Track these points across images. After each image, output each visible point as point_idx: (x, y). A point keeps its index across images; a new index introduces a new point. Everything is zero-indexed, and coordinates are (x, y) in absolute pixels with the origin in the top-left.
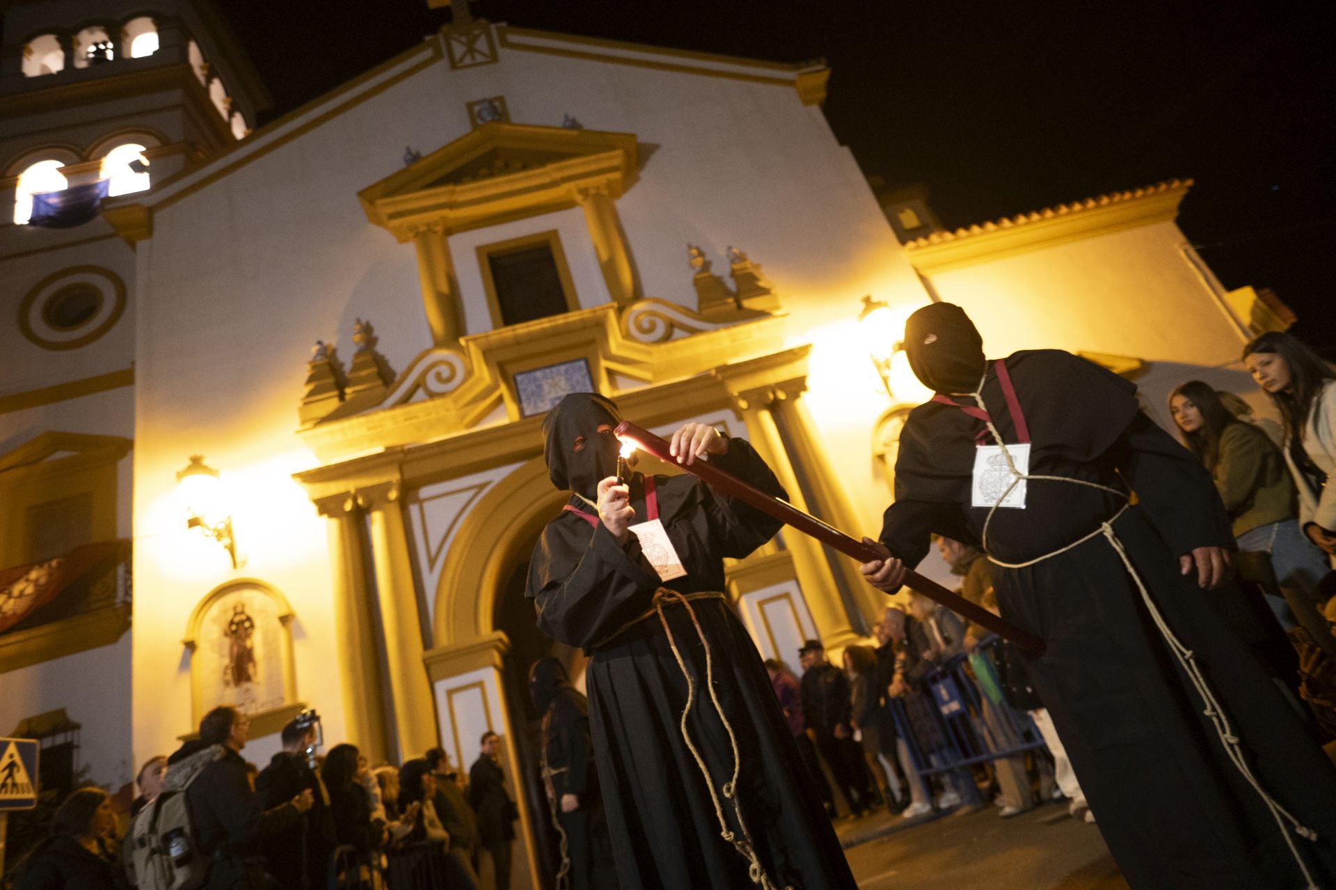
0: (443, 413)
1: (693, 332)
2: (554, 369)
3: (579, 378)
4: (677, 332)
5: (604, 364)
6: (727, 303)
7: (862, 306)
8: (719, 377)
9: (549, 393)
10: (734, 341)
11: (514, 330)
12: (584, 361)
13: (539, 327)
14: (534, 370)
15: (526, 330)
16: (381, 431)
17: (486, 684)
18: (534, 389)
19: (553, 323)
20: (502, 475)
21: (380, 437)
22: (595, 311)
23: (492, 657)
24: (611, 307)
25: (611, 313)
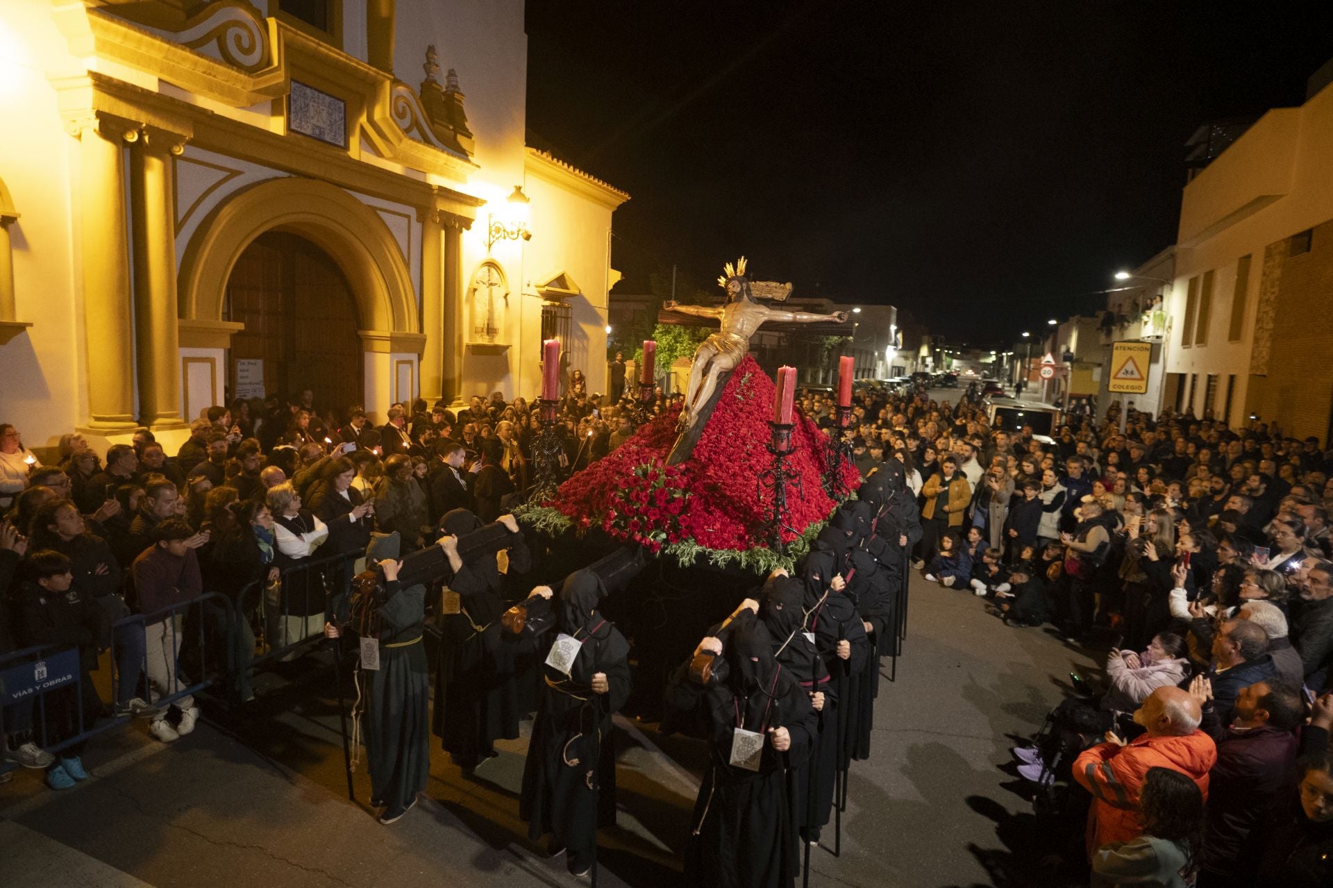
0: (239, 87)
1: (427, 141)
2: (321, 96)
3: (337, 119)
4: (415, 132)
5: (363, 119)
6: (448, 128)
7: (514, 190)
8: (436, 191)
9: (313, 118)
10: (445, 164)
11: (319, 44)
12: (345, 105)
13: (337, 56)
14: (307, 86)
15: (326, 51)
16: (174, 66)
17: (217, 362)
18: (303, 106)
19: (348, 61)
20: (254, 173)
21: (171, 72)
22: (378, 73)
23: (227, 342)
24: (388, 78)
25: (388, 84)
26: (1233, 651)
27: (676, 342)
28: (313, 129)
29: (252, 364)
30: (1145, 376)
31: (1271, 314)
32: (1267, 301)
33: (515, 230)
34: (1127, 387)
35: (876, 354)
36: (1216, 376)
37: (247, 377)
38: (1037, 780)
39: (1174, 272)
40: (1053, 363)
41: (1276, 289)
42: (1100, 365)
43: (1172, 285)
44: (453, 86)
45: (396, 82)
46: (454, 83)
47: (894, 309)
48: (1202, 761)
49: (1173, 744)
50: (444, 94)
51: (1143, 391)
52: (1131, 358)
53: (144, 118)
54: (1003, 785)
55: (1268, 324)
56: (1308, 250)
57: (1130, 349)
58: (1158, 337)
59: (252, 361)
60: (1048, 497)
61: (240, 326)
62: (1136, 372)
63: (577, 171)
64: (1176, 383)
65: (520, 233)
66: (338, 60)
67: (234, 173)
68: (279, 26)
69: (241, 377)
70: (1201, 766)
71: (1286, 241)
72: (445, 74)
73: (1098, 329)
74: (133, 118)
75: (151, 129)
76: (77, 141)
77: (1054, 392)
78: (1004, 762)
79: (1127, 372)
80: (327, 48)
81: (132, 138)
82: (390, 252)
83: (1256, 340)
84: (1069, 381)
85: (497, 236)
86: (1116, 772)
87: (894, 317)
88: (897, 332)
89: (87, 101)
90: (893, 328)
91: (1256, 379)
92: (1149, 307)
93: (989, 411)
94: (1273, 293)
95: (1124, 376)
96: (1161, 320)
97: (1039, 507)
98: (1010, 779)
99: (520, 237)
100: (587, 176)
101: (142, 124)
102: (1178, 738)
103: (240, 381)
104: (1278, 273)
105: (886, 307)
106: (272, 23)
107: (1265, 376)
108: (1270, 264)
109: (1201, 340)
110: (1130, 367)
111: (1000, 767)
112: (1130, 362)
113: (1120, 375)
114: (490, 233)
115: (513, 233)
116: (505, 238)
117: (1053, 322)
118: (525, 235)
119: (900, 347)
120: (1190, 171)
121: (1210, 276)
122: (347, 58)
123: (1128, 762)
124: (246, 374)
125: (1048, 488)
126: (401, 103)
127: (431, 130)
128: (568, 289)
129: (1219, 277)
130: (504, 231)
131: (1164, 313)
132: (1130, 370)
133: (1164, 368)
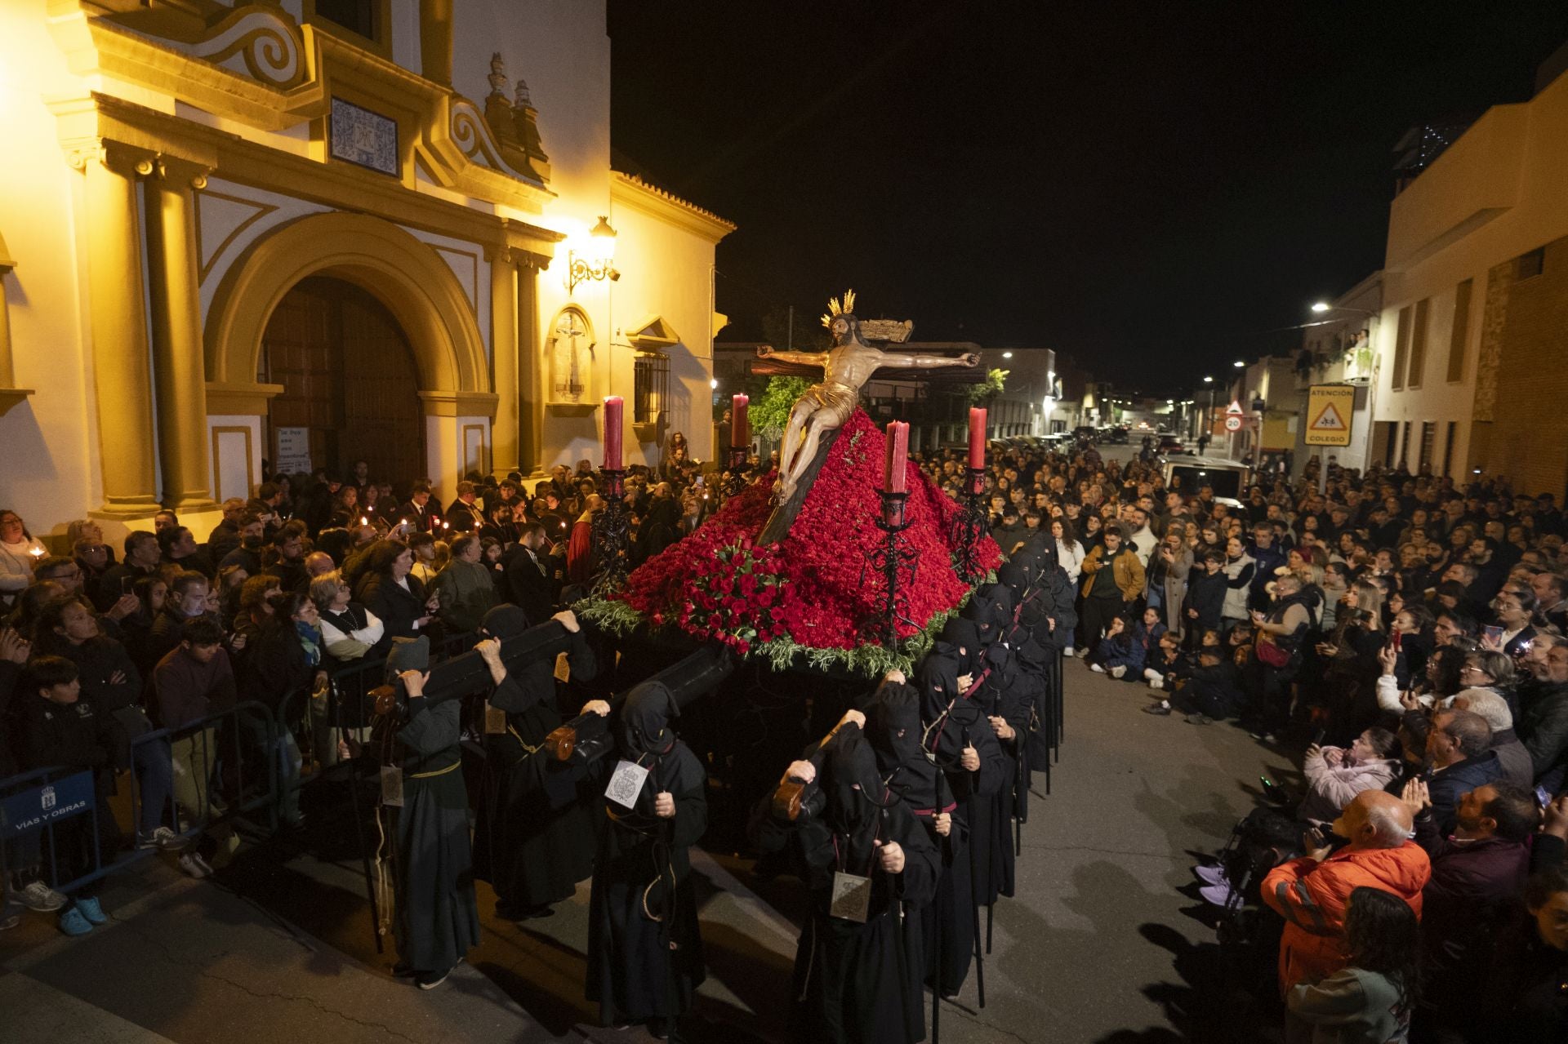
0: (270, 107)
1: (494, 167)
2: (368, 115)
3: (388, 142)
4: (480, 156)
5: (418, 142)
6: (519, 150)
7: (598, 221)
8: (506, 225)
9: (358, 142)
11: (363, 55)
12: (396, 126)
13: (385, 68)
14: (349, 104)
15: (373, 62)
16: (193, 84)
17: (252, 430)
18: (347, 127)
19: (398, 74)
20: (291, 208)
21: (189, 90)
22: (434, 87)
23: (263, 407)
24: (447, 93)
25: (446, 100)
26: (1452, 748)
27: (795, 397)
28: (359, 155)
29: (295, 433)
30: (1348, 425)
31: (1497, 349)
32: (1493, 333)
33: (601, 268)
34: (1327, 439)
35: (1032, 406)
36: (1432, 424)
37: (290, 449)
38: (1223, 904)
39: (1381, 303)
40: (1240, 412)
41: (1503, 319)
42: (1296, 414)
43: (1379, 318)
44: (524, 100)
45: (456, 97)
46: (525, 97)
47: (1052, 352)
48: (1413, 878)
49: (1378, 858)
50: (514, 110)
51: (1346, 443)
52: (1330, 404)
53: (159, 146)
54: (1184, 911)
55: (1493, 361)
56: (1540, 271)
57: (1329, 393)
58: (1364, 379)
59: (295, 429)
60: (1233, 571)
61: (279, 389)
62: (1336, 420)
63: (673, 198)
64: (1386, 433)
65: (607, 272)
66: (388, 74)
67: (267, 209)
68: (315, 33)
69: (283, 449)
70: (1412, 884)
71: (1512, 261)
72: (514, 87)
73: (1293, 372)
74: (146, 146)
75: (167, 159)
76: (79, 174)
77: (1242, 447)
78: (1184, 884)
79: (1326, 420)
80: (371, 58)
81: (146, 170)
82: (452, 297)
83: (1480, 380)
84: (1260, 433)
85: (580, 276)
86: (1313, 892)
87: (1052, 362)
88: (1055, 380)
89: (91, 126)
90: (1051, 375)
91: (1481, 426)
92: (1352, 344)
93: (1165, 471)
94: (1500, 324)
95: (1323, 426)
96: (1367, 358)
97: (1224, 582)
98: (1192, 903)
99: (607, 277)
100: (684, 204)
101: (157, 153)
102: (1384, 851)
103: (281, 453)
104: (1504, 300)
105: (1042, 350)
106: (308, 30)
107: (1490, 422)
108: (1494, 290)
109: (1415, 381)
110: (1330, 414)
111: (1179, 889)
112: (1330, 408)
113: (1319, 425)
114: (571, 273)
115: (598, 273)
116: (588, 279)
117: (1239, 364)
118: (612, 275)
119: (1061, 397)
120: (1399, 181)
121: (1424, 306)
122: (396, 70)
123: (1326, 880)
124: (288, 445)
125: (1233, 560)
126: (463, 123)
127: (499, 154)
128: (664, 336)
129: (1435, 306)
130: (588, 270)
131: (1370, 351)
132: (1329, 419)
133: (1372, 415)
